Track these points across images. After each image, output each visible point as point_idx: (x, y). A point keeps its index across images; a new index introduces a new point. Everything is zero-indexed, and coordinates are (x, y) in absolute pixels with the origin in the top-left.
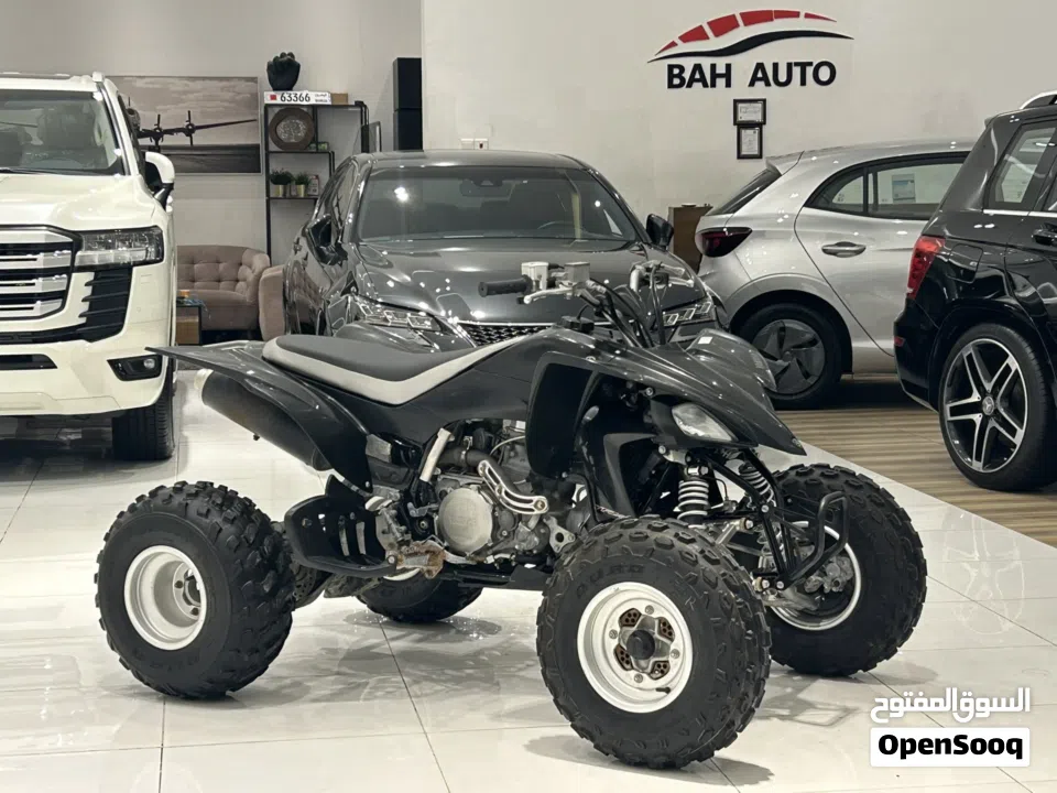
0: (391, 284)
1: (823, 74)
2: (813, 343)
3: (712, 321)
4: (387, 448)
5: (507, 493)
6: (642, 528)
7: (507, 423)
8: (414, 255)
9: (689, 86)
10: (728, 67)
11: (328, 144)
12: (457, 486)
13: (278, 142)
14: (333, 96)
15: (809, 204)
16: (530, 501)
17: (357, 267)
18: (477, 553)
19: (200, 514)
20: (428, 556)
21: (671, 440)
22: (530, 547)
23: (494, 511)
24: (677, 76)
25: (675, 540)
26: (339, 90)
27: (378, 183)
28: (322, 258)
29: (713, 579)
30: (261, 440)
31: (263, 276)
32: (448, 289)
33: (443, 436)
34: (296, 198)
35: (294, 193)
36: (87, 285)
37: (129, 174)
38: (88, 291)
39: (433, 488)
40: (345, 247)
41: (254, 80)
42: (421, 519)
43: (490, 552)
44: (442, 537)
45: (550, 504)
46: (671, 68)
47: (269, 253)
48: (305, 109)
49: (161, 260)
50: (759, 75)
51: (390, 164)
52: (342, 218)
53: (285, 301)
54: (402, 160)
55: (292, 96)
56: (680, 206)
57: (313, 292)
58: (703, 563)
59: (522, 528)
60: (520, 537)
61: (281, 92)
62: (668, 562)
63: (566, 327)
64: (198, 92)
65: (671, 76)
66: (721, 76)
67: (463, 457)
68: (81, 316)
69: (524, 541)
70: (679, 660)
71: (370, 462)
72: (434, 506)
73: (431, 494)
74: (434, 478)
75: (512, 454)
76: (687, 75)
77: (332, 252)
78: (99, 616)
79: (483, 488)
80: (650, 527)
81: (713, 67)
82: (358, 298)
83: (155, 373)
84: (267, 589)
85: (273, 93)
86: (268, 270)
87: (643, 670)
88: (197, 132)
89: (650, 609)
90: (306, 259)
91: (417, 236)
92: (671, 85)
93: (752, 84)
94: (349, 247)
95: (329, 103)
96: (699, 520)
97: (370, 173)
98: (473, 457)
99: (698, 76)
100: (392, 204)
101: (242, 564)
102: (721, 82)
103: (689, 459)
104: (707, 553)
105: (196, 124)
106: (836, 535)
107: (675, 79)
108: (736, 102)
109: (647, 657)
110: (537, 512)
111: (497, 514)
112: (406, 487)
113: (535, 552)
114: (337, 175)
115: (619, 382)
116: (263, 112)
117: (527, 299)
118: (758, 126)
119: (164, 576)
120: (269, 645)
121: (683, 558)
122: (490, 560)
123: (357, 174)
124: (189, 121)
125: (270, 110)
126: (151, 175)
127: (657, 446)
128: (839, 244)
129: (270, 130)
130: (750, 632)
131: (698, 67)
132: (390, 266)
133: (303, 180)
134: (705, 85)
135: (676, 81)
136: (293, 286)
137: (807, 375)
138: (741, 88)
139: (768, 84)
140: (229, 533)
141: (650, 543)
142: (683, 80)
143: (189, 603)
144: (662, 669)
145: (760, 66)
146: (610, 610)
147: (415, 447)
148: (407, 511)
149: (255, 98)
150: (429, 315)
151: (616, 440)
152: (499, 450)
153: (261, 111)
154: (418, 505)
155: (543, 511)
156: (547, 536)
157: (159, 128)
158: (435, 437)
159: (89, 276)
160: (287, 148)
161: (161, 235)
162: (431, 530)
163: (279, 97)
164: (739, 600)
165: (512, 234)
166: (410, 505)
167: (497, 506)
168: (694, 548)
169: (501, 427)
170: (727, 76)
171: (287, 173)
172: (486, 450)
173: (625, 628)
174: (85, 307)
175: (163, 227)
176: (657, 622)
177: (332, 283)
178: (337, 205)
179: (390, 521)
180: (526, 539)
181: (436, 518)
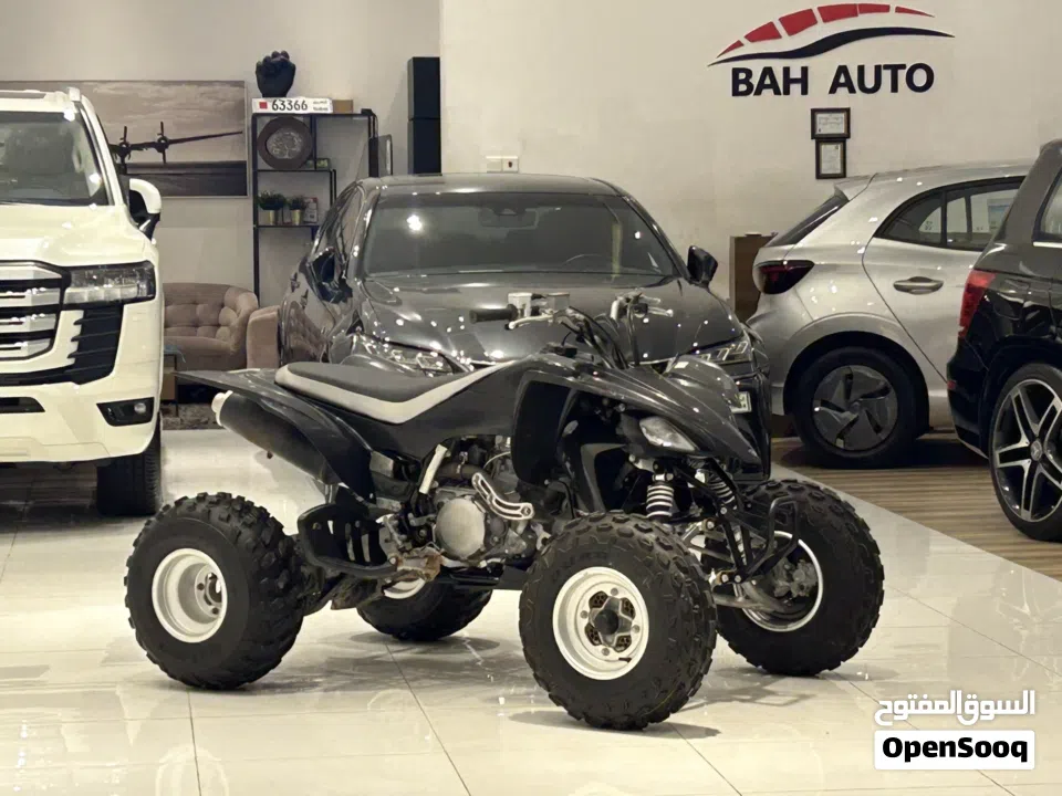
0: (400, 323)
1: (918, 79)
2: (885, 391)
3: (748, 362)
4: (390, 463)
5: (497, 502)
6: (608, 521)
7: (499, 439)
8: (429, 292)
9: (758, 92)
10: (805, 70)
11: (328, 160)
12: (453, 496)
13: (270, 159)
14: (335, 103)
15: (880, 233)
16: (518, 508)
17: (363, 305)
18: (471, 557)
19: (221, 519)
20: (426, 560)
21: (641, 450)
22: (519, 551)
23: (486, 519)
24: (743, 82)
25: (635, 530)
26: (343, 96)
27: (387, 212)
28: (324, 295)
29: (666, 562)
30: (275, 456)
31: (251, 321)
32: (462, 327)
33: (441, 451)
34: (290, 225)
35: (287, 220)
36: (76, 323)
37: (113, 204)
38: (77, 330)
39: (431, 500)
40: (350, 283)
41: (240, 84)
42: (420, 528)
43: (482, 557)
44: (440, 543)
45: (535, 509)
46: (736, 72)
47: (257, 292)
48: (301, 119)
49: (153, 298)
50: (842, 79)
51: (401, 191)
52: (347, 251)
53: (280, 346)
54: (415, 184)
55: (286, 103)
56: (742, 235)
57: (313, 336)
58: (658, 549)
59: (512, 534)
60: (509, 543)
61: (273, 99)
62: (629, 548)
63: (552, 352)
64: (171, 99)
65: (736, 82)
66: (795, 81)
67: (458, 471)
68: (70, 356)
69: (513, 545)
70: (639, 634)
71: (374, 476)
72: (431, 516)
73: (429, 505)
74: (432, 490)
75: (503, 467)
76: (755, 81)
77: (335, 288)
78: (129, 615)
79: (478, 498)
80: (614, 519)
81: (786, 71)
82: (364, 338)
83: (145, 418)
84: (281, 586)
85: (263, 100)
86: (257, 312)
87: (609, 644)
88: (171, 147)
89: (615, 591)
90: (306, 297)
91: (432, 271)
92: (736, 93)
93: (833, 91)
94: (355, 283)
95: (330, 111)
96: (663, 519)
97: (378, 200)
98: (467, 470)
99: (768, 81)
100: (402, 235)
101: (259, 562)
102: (796, 88)
103: (656, 467)
104: (661, 541)
105: (170, 138)
106: (790, 536)
107: (741, 84)
108: (814, 112)
109: (612, 632)
110: (523, 517)
111: (489, 521)
112: (406, 499)
113: (523, 556)
114: (340, 202)
115: (595, 399)
116: (250, 123)
117: (512, 325)
118: (841, 139)
119: (187, 578)
120: (282, 638)
121: (641, 544)
122: (483, 564)
123: (365, 202)
124: (162, 134)
125: (259, 120)
126: (136, 205)
127: (628, 455)
128: (913, 280)
129: (258, 144)
130: (697, 606)
131: (768, 71)
132: (399, 303)
133: (299, 204)
134: (777, 92)
135: (743, 88)
136: (290, 330)
137: (878, 429)
138: (819, 94)
139: (852, 90)
140: (247, 536)
141: (614, 532)
142: (750, 87)
143: (210, 604)
144: (625, 643)
145: (843, 70)
146: (581, 594)
147: (416, 462)
148: (407, 521)
149: (241, 107)
150: (440, 355)
151: (592, 450)
152: (491, 464)
153: (248, 121)
154: (418, 515)
155: (530, 517)
156: (534, 541)
157: (125, 143)
158: (433, 453)
159: (78, 315)
160: (281, 166)
161: (152, 271)
162: (429, 536)
163: (270, 105)
164: (689, 579)
165: (533, 268)
166: (410, 515)
167: (490, 514)
168: (651, 537)
169: (494, 444)
170: (804, 81)
171: (279, 196)
172: (480, 465)
173: (594, 609)
174: (73, 347)
175: (155, 262)
176: (621, 603)
177: (335, 323)
178: (341, 235)
179: (392, 530)
180: (516, 544)
181: (434, 527)
